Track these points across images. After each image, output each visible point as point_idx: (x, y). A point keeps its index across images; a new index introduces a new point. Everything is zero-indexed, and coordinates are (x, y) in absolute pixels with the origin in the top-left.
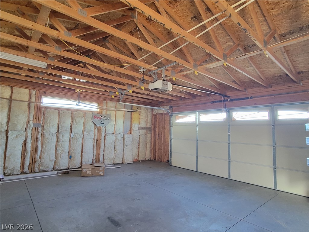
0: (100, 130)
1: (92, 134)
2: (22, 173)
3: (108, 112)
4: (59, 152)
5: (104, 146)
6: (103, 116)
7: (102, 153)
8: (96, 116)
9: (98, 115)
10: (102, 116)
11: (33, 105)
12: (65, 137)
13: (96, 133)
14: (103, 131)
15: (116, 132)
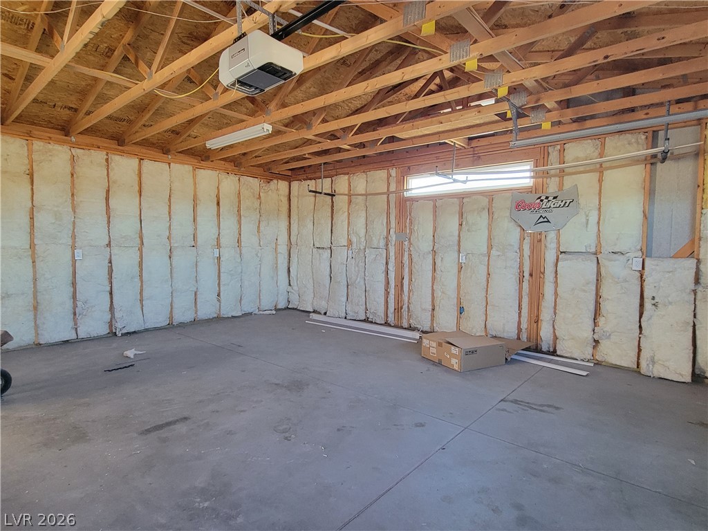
0: (538, 242)
1: (513, 256)
2: (387, 324)
3: (569, 182)
4: (438, 294)
5: (556, 294)
6: (547, 198)
7: (546, 315)
8: (521, 202)
9: (530, 199)
10: (543, 198)
11: (393, 197)
12: (448, 262)
13: (527, 252)
14: (548, 245)
15: (607, 248)
